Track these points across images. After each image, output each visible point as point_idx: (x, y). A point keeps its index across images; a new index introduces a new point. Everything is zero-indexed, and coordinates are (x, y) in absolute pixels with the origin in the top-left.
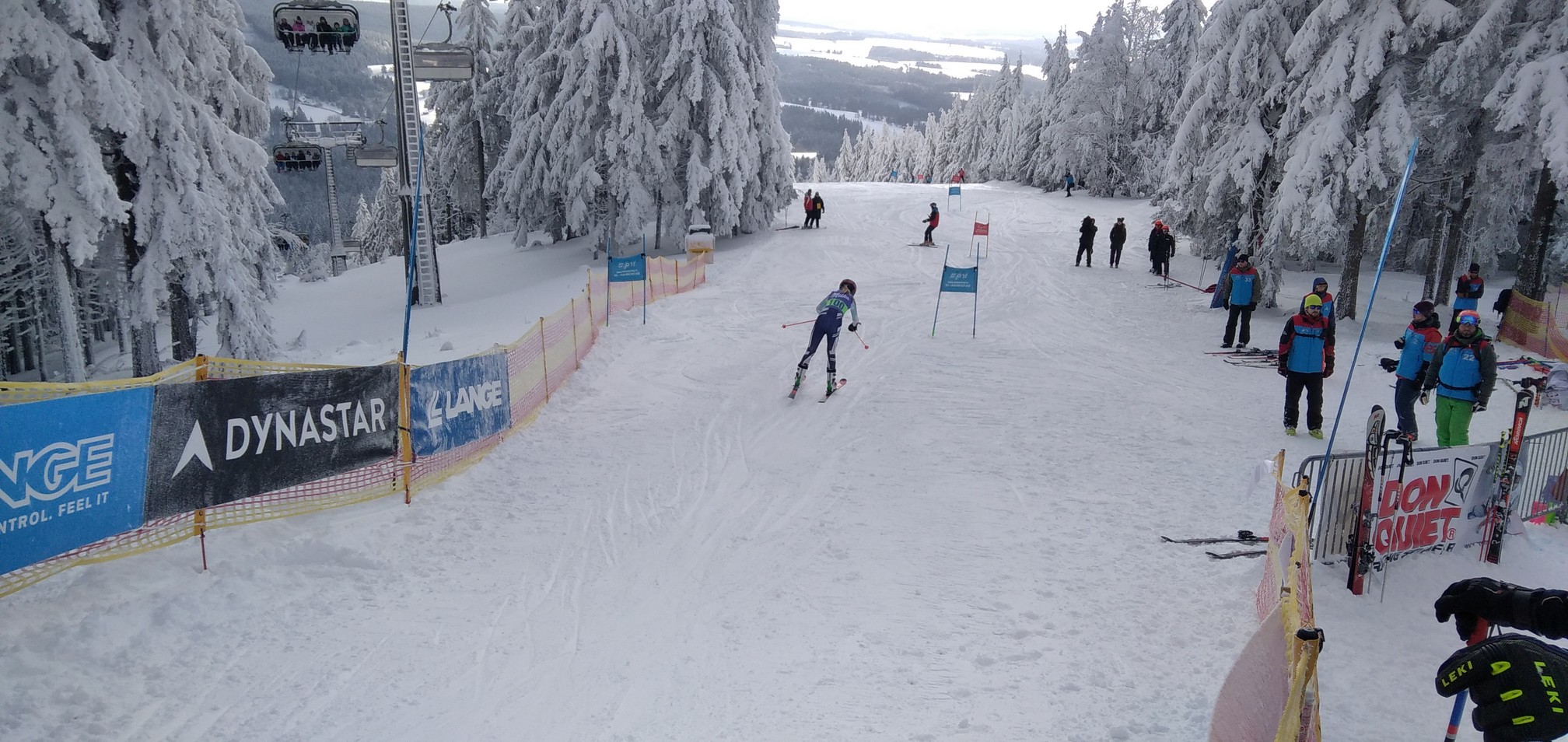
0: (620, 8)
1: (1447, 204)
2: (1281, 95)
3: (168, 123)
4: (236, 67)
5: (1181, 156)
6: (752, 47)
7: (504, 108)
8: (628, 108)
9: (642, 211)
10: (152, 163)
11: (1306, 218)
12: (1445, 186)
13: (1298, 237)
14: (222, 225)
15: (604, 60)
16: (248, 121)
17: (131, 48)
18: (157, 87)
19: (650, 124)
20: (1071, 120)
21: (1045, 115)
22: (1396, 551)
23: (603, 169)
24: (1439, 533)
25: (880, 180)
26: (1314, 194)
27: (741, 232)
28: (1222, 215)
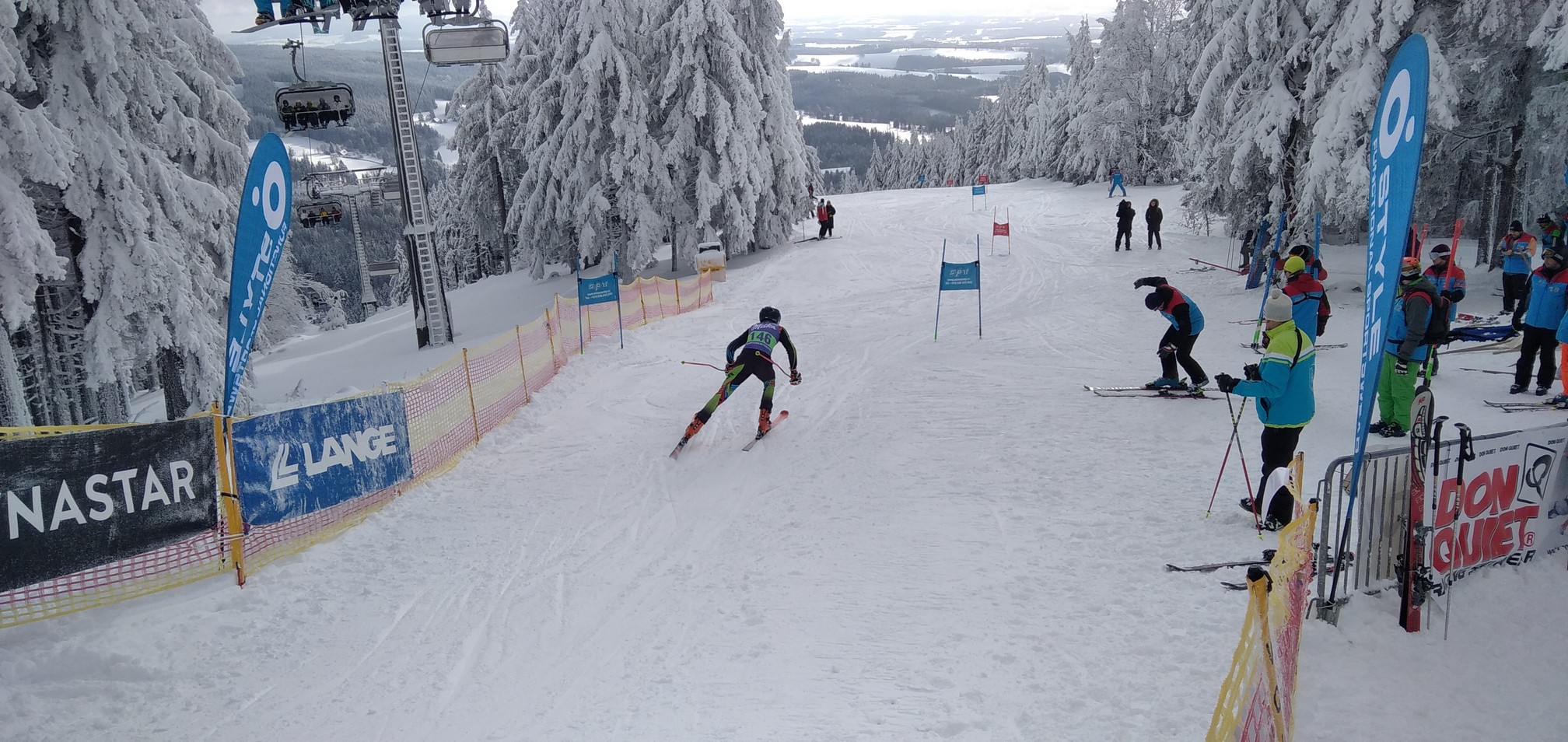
0: (617, 27)
1: (1496, 158)
2: (1304, 52)
3: (111, 171)
4: (209, 113)
5: (1201, 128)
6: (757, 58)
7: (518, 142)
8: (631, 129)
9: (653, 233)
10: (98, 214)
11: (1341, 184)
12: (1492, 140)
13: (1334, 205)
14: (178, 274)
15: (604, 82)
16: (225, 168)
17: (66, 95)
18: (97, 134)
19: (655, 144)
20: (1097, 109)
21: (1072, 108)
22: (1462, 568)
23: (611, 193)
24: (1516, 540)
25: (912, 187)
26: (1347, 156)
27: (757, 247)
28: (1250, 189)
